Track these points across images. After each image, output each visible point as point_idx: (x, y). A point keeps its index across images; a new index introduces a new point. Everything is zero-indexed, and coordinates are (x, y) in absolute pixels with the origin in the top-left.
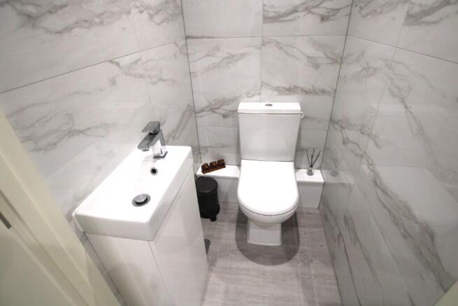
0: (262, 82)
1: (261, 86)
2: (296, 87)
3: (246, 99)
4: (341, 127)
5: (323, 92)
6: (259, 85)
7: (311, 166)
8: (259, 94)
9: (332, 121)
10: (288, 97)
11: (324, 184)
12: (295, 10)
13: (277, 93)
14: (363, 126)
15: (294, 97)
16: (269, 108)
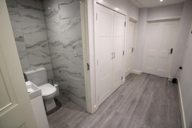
0: (30, 65)
1: (30, 66)
2: (41, 64)
3: (26, 71)
4: (57, 69)
5: (48, 63)
6: (29, 65)
7: (53, 83)
8: (30, 68)
9: (54, 69)
10: (40, 67)
11: (58, 86)
12: (35, 45)
13: (35, 66)
14: (63, 66)
15: (41, 66)
16: (35, 71)
